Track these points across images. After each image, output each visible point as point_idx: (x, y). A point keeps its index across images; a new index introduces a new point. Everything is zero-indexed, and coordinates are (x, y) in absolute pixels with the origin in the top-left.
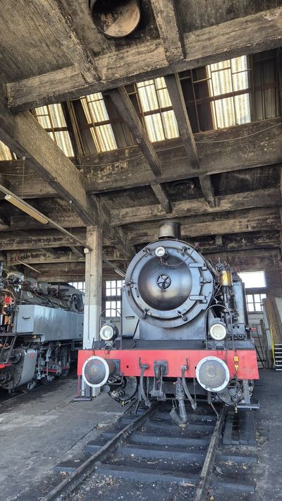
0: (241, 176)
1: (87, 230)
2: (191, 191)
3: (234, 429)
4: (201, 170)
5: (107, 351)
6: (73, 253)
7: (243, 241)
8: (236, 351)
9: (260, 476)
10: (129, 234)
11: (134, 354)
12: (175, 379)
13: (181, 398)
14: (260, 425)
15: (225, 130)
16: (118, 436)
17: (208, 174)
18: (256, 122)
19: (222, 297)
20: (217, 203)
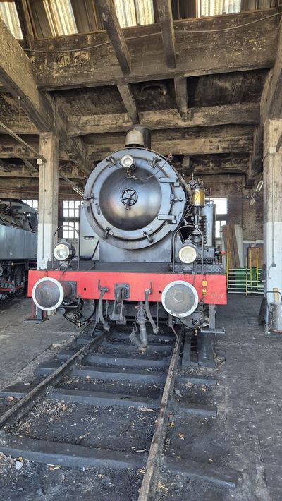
0: (221, 84)
1: (41, 137)
2: (163, 99)
3: (193, 350)
4: (177, 70)
5: (62, 272)
6: (26, 167)
7: (211, 164)
8: (205, 275)
9: (220, 398)
10: (90, 148)
11: (92, 277)
12: (136, 303)
13: (142, 322)
14: (216, 345)
15: (210, 20)
16: (72, 359)
17: (185, 75)
18: (248, 12)
19: (192, 218)
20: (190, 116)
